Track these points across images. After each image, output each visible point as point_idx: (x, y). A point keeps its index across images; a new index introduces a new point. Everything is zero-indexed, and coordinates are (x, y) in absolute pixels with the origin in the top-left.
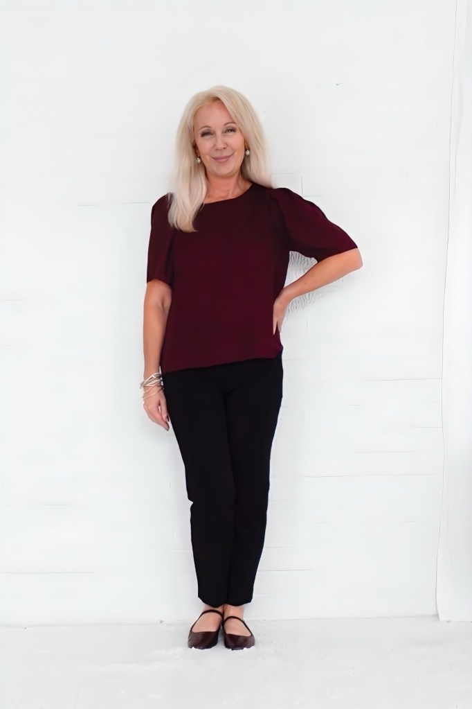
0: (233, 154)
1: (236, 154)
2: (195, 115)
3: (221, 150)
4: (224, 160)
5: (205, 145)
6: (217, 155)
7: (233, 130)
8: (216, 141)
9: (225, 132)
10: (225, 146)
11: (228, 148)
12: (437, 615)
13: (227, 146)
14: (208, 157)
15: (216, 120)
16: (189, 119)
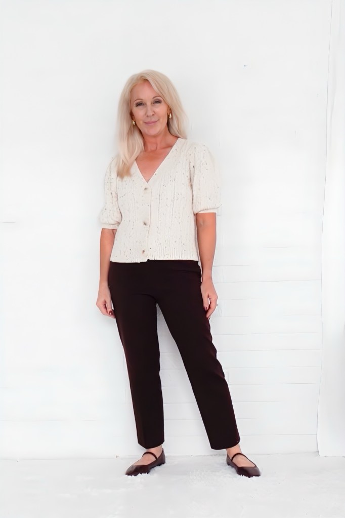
0: (159, 120)
1: (161, 120)
2: (132, 91)
3: (150, 116)
4: (152, 124)
5: (139, 113)
6: (148, 120)
7: (159, 102)
8: (147, 110)
9: (154, 103)
10: (154, 113)
11: (155, 115)
12: (318, 452)
14: (141, 122)
15: (146, 95)
16: (127, 93)
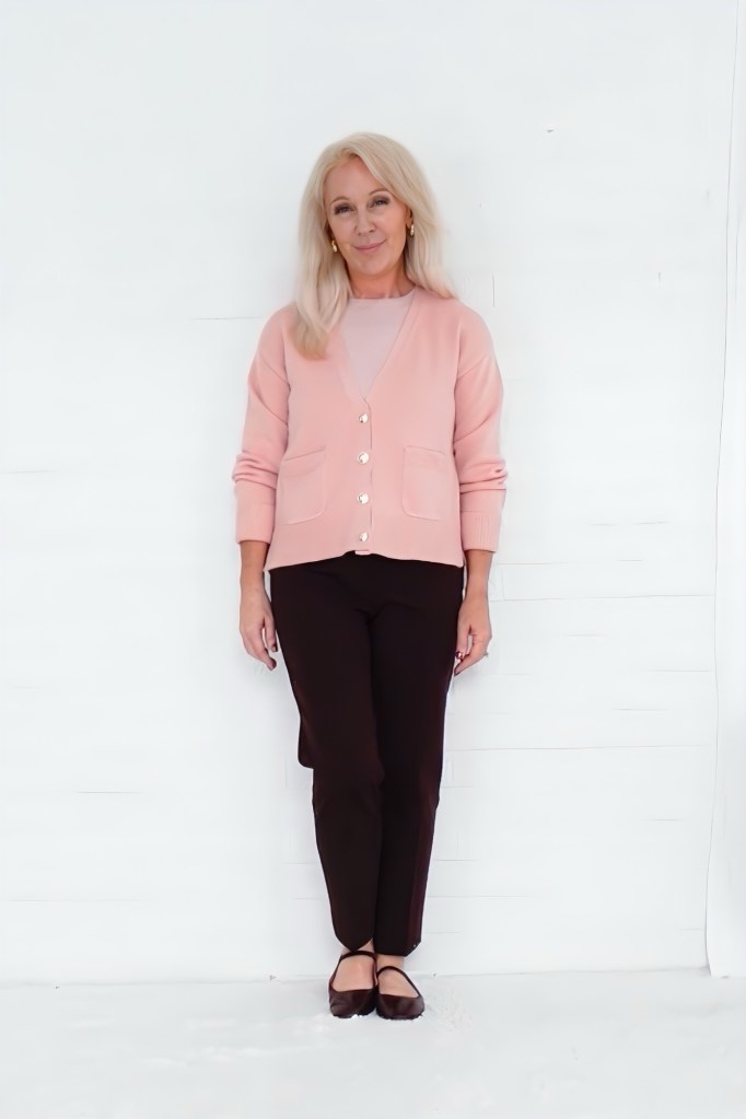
0: (385, 241)
1: (390, 241)
2: (325, 181)
3: (366, 235)
4: (371, 250)
5: (343, 226)
6: (363, 242)
7: (384, 201)
8: (358, 221)
9: (372, 206)
10: (373, 228)
11: (377, 232)
12: (708, 967)
13: (375, 227)
14: (348, 248)
15: (356, 188)
16: (317, 185)
